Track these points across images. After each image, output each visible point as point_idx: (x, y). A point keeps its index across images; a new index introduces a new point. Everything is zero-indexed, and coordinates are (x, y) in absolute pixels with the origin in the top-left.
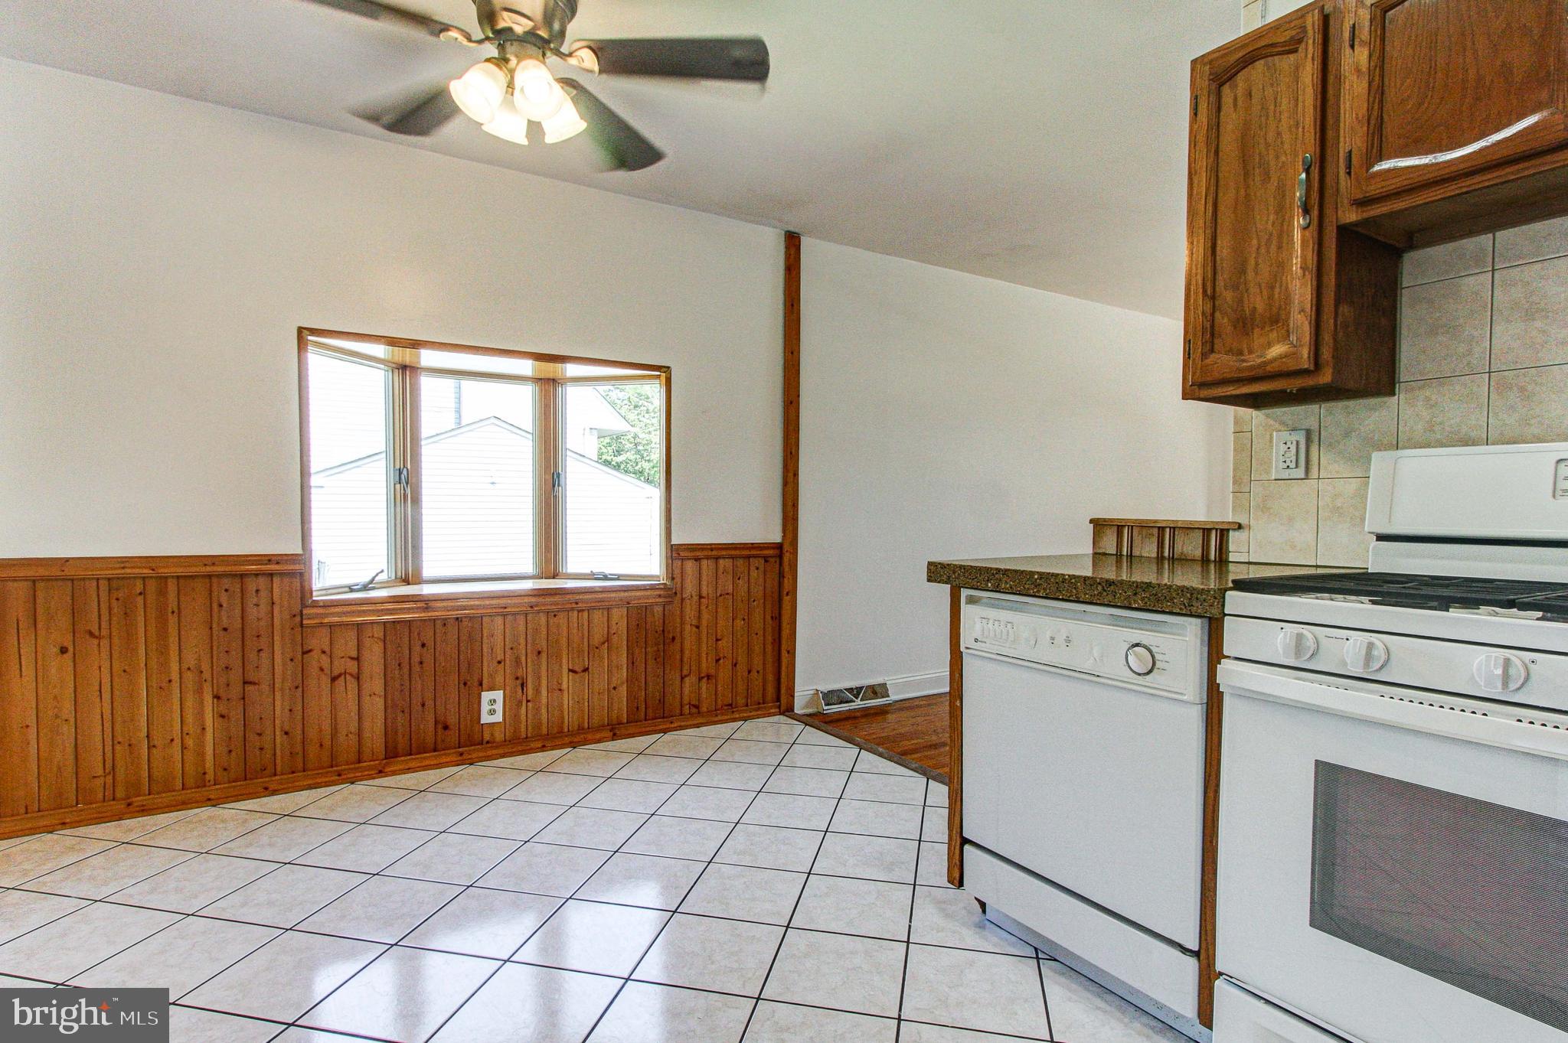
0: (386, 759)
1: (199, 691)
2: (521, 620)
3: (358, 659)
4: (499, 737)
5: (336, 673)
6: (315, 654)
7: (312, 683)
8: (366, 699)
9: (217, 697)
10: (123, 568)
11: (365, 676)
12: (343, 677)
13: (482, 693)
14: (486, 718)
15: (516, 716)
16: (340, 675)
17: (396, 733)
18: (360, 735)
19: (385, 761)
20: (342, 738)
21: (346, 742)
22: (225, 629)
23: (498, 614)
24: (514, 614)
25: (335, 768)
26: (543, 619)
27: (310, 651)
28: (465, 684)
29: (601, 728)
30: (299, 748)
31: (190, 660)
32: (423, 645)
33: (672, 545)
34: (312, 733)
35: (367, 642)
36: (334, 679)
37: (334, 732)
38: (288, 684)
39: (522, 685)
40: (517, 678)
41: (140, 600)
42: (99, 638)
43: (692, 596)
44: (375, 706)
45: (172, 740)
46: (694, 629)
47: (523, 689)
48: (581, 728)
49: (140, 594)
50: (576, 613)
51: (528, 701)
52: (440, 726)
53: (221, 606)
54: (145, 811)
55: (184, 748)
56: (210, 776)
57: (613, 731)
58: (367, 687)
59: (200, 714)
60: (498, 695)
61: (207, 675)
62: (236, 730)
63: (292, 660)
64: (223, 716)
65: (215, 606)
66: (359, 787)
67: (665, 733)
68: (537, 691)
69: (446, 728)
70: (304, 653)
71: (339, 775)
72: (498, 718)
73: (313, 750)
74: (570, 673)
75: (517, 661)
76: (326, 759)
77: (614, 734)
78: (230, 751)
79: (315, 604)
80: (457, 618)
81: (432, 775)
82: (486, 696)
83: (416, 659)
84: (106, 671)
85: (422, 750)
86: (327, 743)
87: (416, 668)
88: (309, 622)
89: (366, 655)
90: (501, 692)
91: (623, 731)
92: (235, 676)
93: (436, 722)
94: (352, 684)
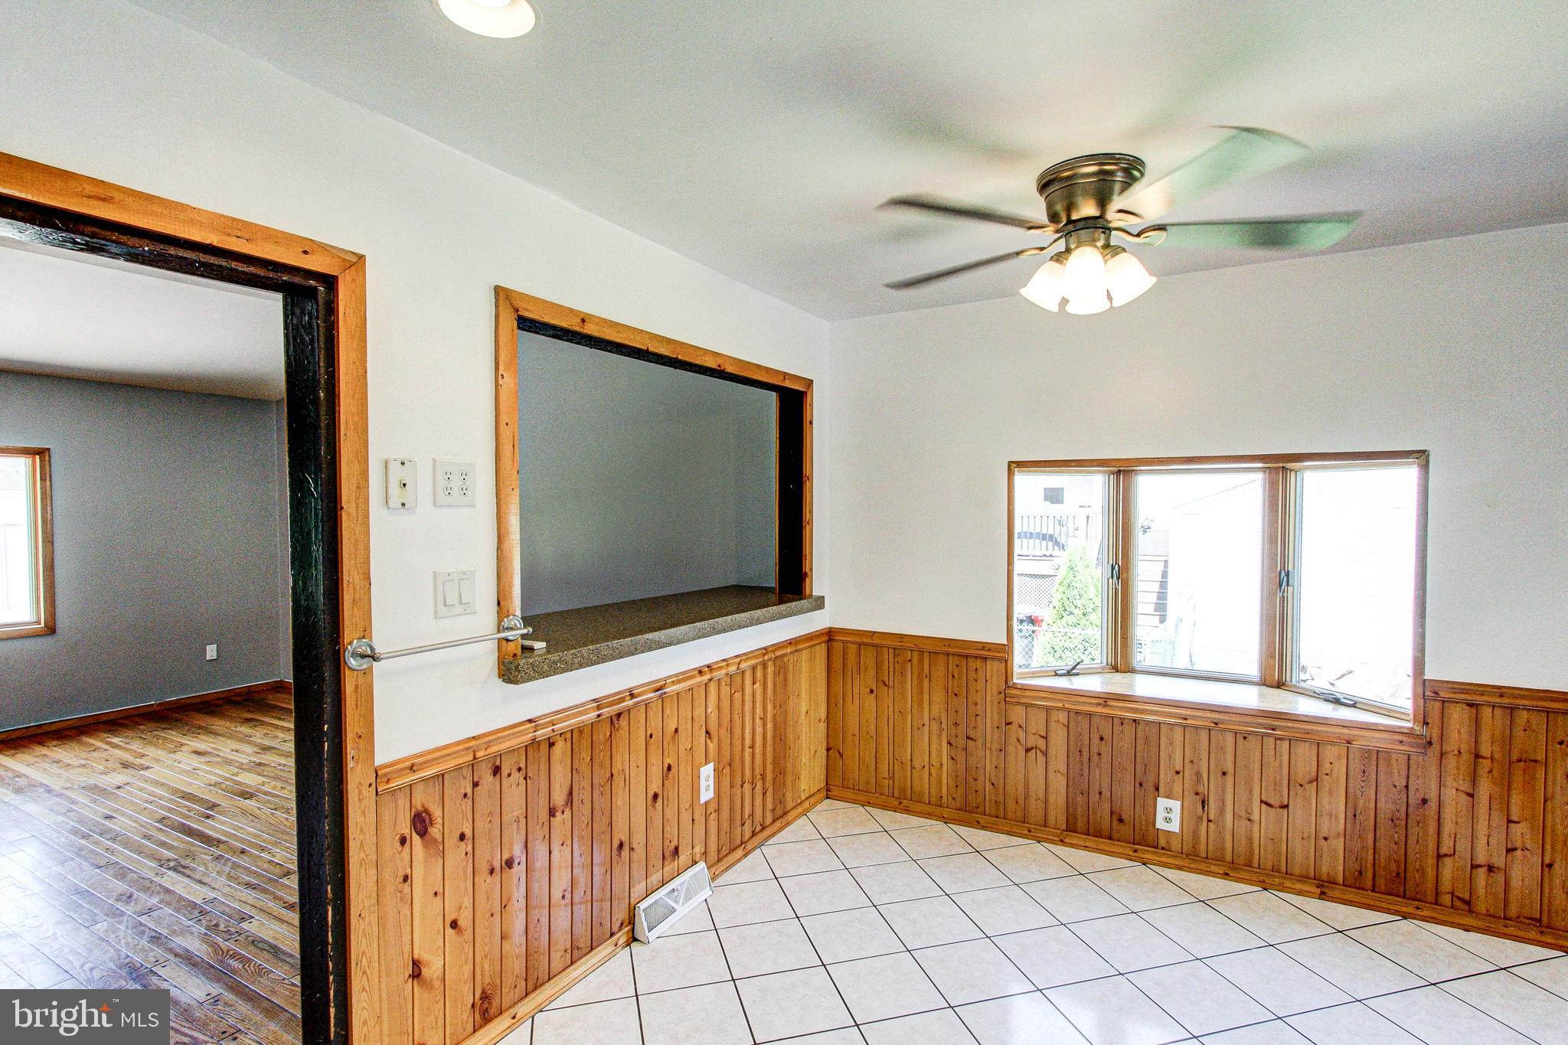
0: (1067, 831)
1: (940, 735)
2: (1204, 735)
3: (1046, 738)
4: (1176, 845)
5: (1029, 746)
6: (1013, 727)
7: (1011, 749)
8: (1051, 775)
9: (949, 743)
10: (901, 642)
11: (1052, 752)
12: (1034, 751)
13: (1158, 798)
14: (1160, 824)
15: (1196, 832)
16: (1032, 749)
17: (1075, 810)
18: (1046, 801)
19: (1065, 833)
20: (1032, 800)
21: (1033, 804)
22: (956, 695)
23: (1178, 725)
24: (1197, 728)
25: (1026, 825)
26: (1230, 737)
27: (1010, 723)
28: (1141, 785)
29: (1304, 878)
30: (1001, 799)
31: (935, 714)
32: (1102, 739)
33: (1425, 680)
34: (1010, 790)
35: (1053, 725)
36: (1028, 750)
37: (1027, 797)
38: (996, 746)
39: (1203, 802)
40: (1197, 794)
41: (909, 664)
42: (888, 686)
43: (1460, 752)
44: (1059, 783)
45: (924, 767)
46: (1464, 798)
47: (1203, 807)
48: (1275, 870)
49: (909, 661)
50: (1272, 740)
51: (1209, 821)
52: (1115, 818)
53: (953, 676)
54: (907, 811)
55: (930, 774)
56: (944, 800)
57: (1324, 888)
58: (1052, 766)
59: (940, 752)
60: (1176, 805)
61: (944, 726)
62: (961, 773)
63: (998, 727)
64: (953, 759)
65: (950, 676)
66: (1039, 848)
67: (1405, 918)
68: (1222, 811)
69: (1121, 820)
70: (1007, 724)
71: (1030, 831)
72: (1175, 827)
73: (1011, 804)
74: (1263, 806)
75: (1198, 775)
76: (1019, 814)
77: (1323, 893)
78: (957, 786)
79: (1015, 687)
80: (1135, 720)
81: (1102, 860)
82: (1162, 803)
83: (1095, 750)
84: (891, 709)
85: (1098, 834)
86: (1021, 801)
87: (1095, 758)
88: (1010, 699)
89: (1052, 738)
90: (1179, 803)
91: (1337, 894)
92: (962, 729)
93: (1112, 813)
94: (1041, 758)
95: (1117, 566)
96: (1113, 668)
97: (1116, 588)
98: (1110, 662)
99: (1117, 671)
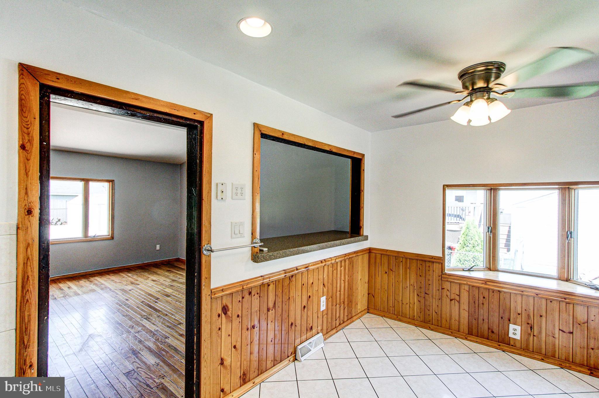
0: (468, 334)
1: (414, 292)
2: (531, 300)
3: (459, 296)
4: (518, 345)
5: (452, 298)
6: (445, 290)
7: (444, 299)
8: (461, 311)
9: (418, 295)
10: (398, 254)
11: (462, 302)
12: (454, 300)
13: (510, 324)
14: (511, 335)
15: (528, 340)
16: (453, 300)
17: (472, 326)
18: (459, 322)
19: (468, 335)
20: (453, 320)
21: (454, 322)
22: (420, 276)
23: (519, 294)
24: (527, 296)
25: (450, 330)
26: (544, 301)
27: (444, 289)
28: (502, 318)
29: (582, 365)
30: (440, 318)
31: (412, 282)
32: (484, 298)
34: (444, 316)
35: (462, 291)
36: (451, 300)
37: (451, 319)
38: (437, 297)
39: (531, 328)
40: (528, 324)
41: (401, 263)
42: (393, 271)
44: (465, 315)
45: (407, 303)
47: (531, 330)
48: (567, 360)
49: (401, 261)
50: (564, 304)
51: (534, 336)
52: (490, 331)
53: (419, 269)
54: (400, 320)
55: (410, 307)
56: (415, 317)
57: (592, 371)
58: (462, 307)
59: (414, 298)
60: (518, 328)
61: (416, 288)
62: (423, 307)
63: (438, 290)
64: (419, 301)
65: (418, 268)
66: (456, 340)
68: (540, 332)
69: (493, 332)
70: (442, 289)
71: (452, 333)
72: (518, 337)
73: (444, 321)
74: (560, 331)
75: (529, 316)
76: (447, 326)
77: (591, 373)
78: (421, 312)
79: (446, 274)
80: (499, 291)
81: (484, 348)
82: (512, 326)
83: (481, 302)
84: (394, 280)
85: (482, 337)
86: (448, 319)
87: (481, 305)
88: (444, 279)
89: (462, 295)
90: (520, 327)
92: (423, 290)
93: (489, 329)
94: (457, 303)
95: (490, 227)
96: (489, 269)
97: (490, 236)
98: (487, 266)
99: (491, 270)
